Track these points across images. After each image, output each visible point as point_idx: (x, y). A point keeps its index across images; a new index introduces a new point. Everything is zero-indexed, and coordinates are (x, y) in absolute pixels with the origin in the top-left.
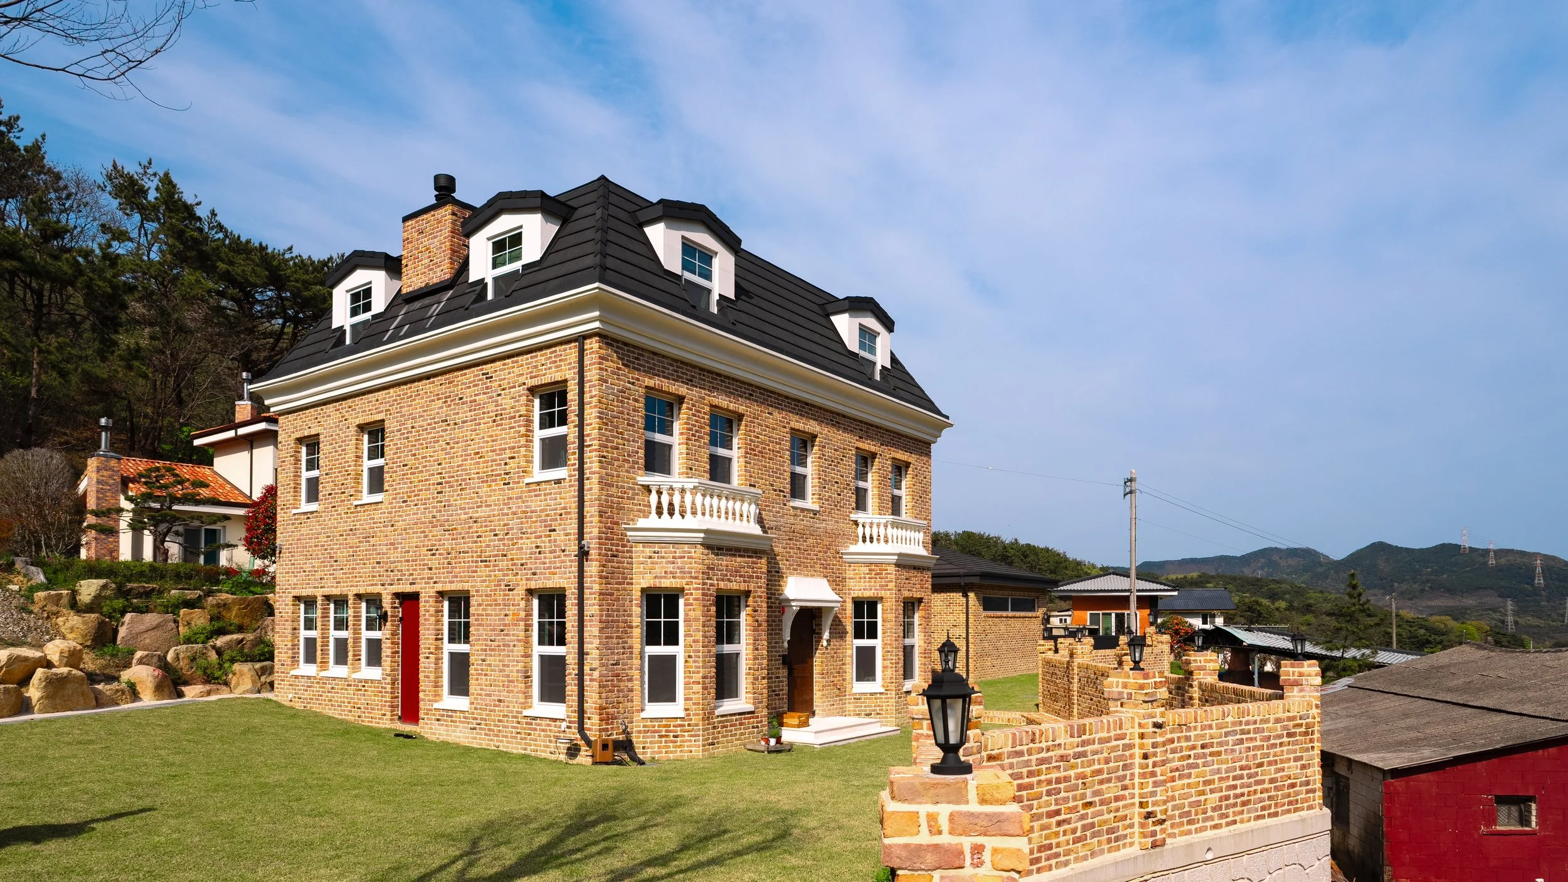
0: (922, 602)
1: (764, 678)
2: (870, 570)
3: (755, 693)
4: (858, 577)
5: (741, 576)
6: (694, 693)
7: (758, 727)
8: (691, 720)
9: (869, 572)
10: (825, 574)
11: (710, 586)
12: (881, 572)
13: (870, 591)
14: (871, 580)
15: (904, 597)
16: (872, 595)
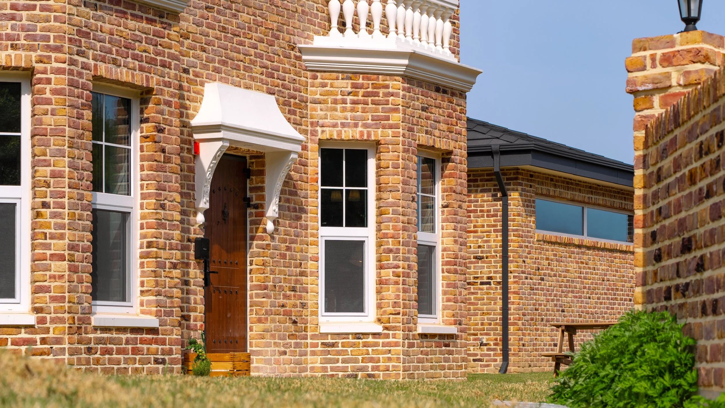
0: (448, 160)
1: (174, 266)
2: (354, 86)
3: (159, 294)
4: (330, 99)
5: (135, 57)
6: (53, 277)
7: (163, 362)
8: (47, 331)
9: (353, 90)
10: (269, 86)
11: (82, 68)
12: (375, 90)
13: (355, 129)
14: (357, 106)
15: (419, 145)
16: (358, 137)
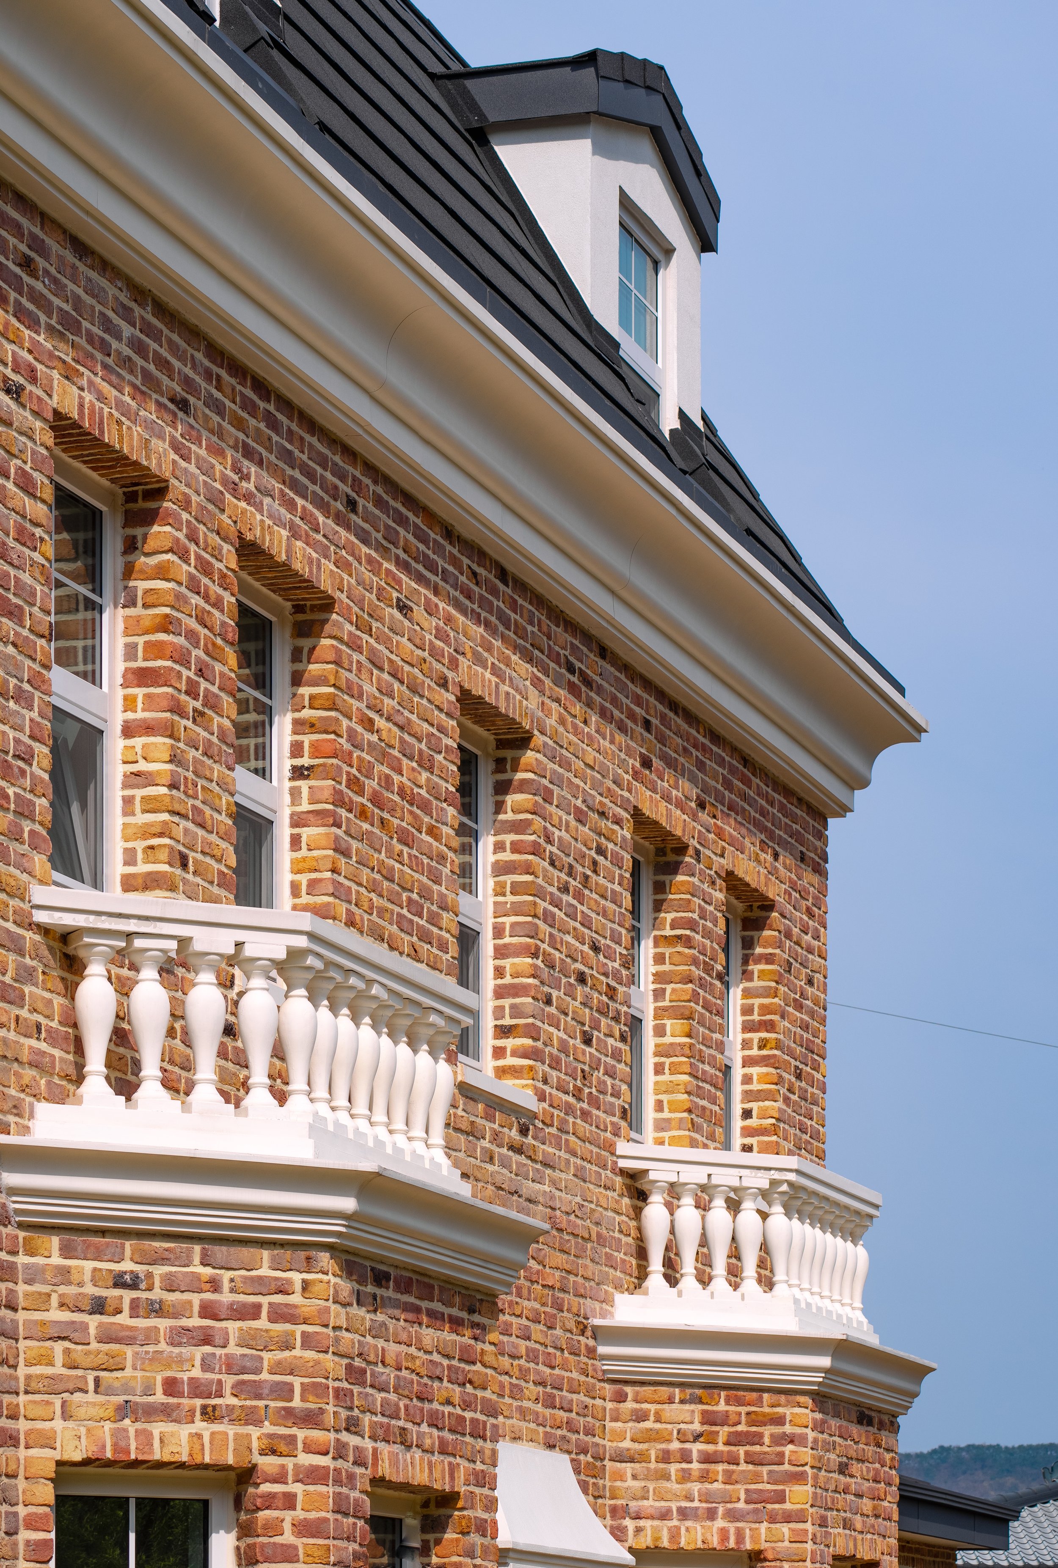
2: (709, 1419)
4: (654, 1450)
5: (433, 1420)
9: (706, 1427)
10: (548, 1429)
11: (355, 1463)
12: (754, 1429)
13: (709, 1523)
14: (712, 1467)
15: (836, 1558)
16: (715, 1542)
